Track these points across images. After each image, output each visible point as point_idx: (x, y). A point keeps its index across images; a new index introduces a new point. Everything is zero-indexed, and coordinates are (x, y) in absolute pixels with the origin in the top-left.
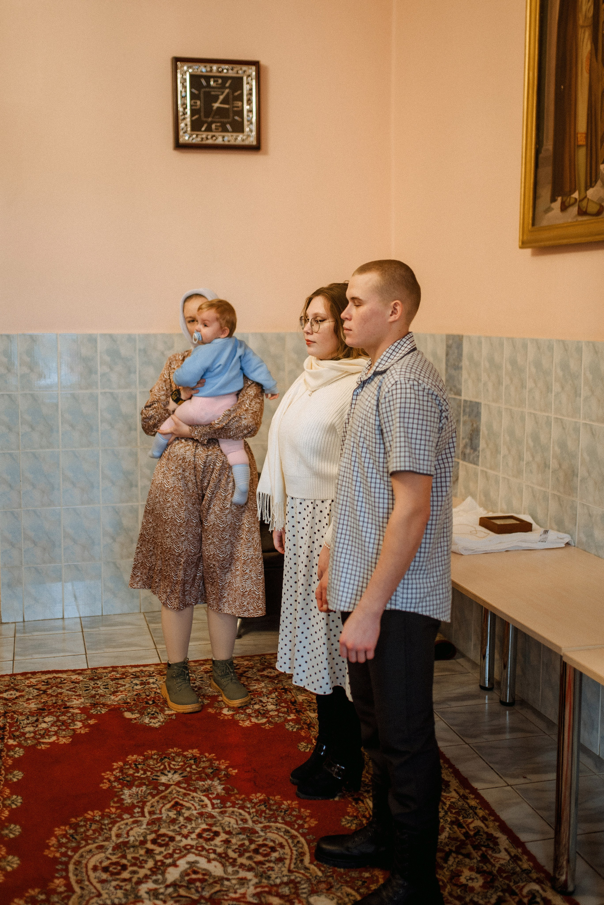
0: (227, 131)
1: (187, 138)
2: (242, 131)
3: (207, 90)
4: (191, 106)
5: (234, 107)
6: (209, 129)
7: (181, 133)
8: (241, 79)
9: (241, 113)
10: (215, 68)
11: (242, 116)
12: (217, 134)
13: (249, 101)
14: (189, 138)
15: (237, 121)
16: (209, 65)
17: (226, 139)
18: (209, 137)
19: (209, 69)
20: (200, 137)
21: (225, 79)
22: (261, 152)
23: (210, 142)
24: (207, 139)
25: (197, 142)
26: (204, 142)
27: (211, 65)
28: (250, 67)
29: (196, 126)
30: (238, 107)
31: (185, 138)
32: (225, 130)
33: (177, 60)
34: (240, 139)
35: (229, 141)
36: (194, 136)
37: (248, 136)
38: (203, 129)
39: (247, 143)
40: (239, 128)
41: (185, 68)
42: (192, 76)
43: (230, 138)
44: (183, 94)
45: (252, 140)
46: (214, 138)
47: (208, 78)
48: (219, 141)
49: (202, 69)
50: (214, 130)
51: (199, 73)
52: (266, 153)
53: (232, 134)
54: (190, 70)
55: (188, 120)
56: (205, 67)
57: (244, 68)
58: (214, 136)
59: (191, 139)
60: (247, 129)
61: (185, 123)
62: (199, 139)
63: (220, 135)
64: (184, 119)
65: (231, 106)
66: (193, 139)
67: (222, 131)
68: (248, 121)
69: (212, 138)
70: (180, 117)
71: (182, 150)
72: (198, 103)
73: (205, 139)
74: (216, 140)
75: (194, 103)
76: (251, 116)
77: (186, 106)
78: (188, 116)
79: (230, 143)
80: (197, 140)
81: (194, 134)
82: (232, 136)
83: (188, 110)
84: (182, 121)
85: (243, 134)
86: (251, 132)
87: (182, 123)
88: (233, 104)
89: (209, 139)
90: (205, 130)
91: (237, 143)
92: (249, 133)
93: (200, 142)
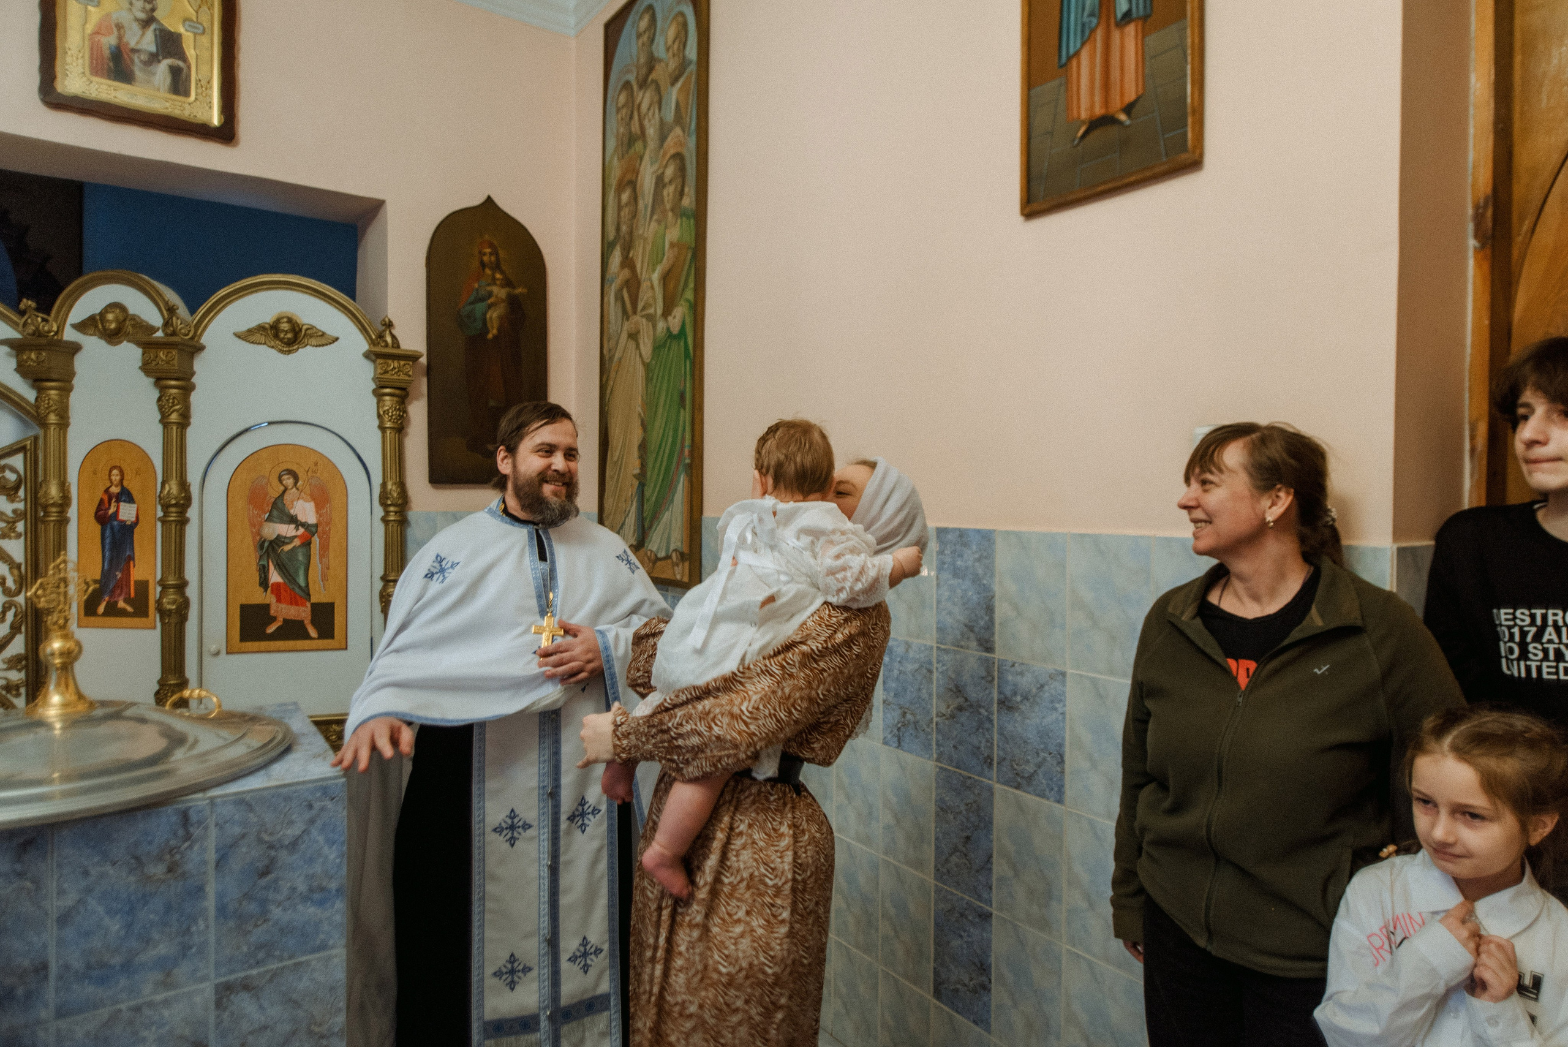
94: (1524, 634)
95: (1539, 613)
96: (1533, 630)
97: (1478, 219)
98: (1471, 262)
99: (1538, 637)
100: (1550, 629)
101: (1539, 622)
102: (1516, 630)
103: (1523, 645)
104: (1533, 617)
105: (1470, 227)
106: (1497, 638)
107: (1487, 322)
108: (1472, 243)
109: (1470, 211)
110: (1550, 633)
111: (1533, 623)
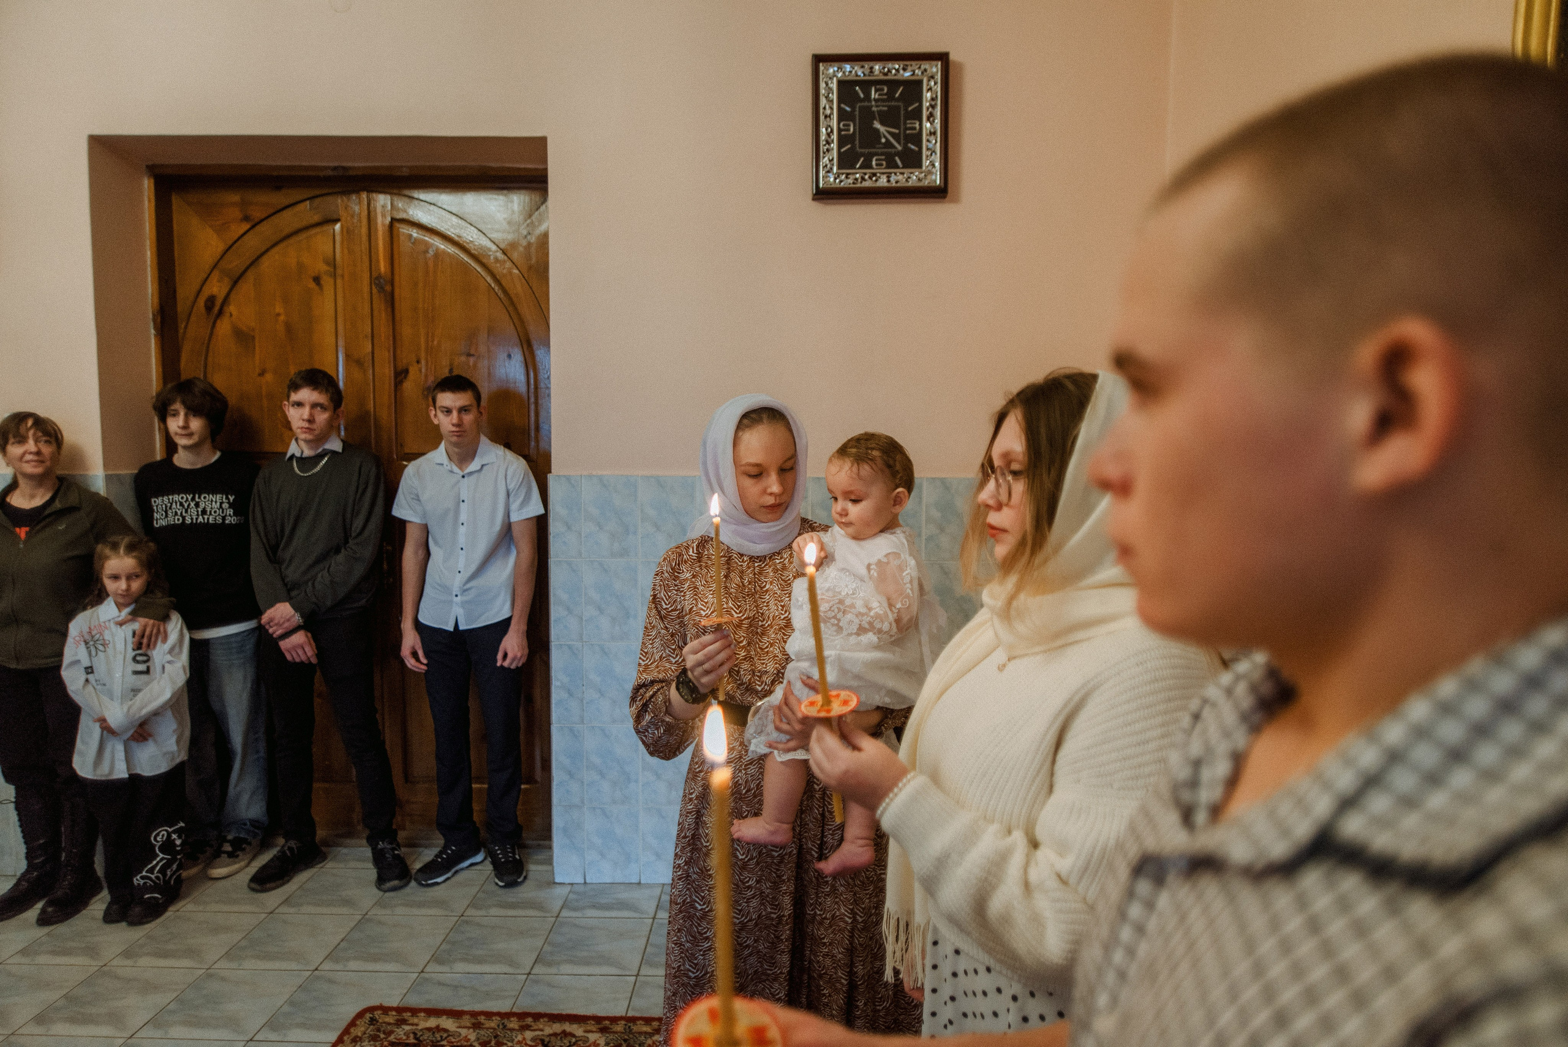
0: (895, 166)
1: (832, 180)
2: (919, 165)
3: (866, 104)
4: (839, 130)
5: (906, 129)
6: (867, 165)
7: (823, 173)
8: (920, 82)
9: (917, 139)
10: (877, 67)
11: (919, 143)
12: (878, 172)
13: (931, 116)
14: (835, 179)
15: (912, 150)
16: (867, 65)
17: (893, 178)
18: (867, 177)
19: (867, 72)
20: (851, 177)
21: (894, 84)
22: (947, 200)
23: (867, 184)
24: (863, 179)
25: (847, 186)
26: (859, 185)
27: (871, 64)
28: (934, 63)
29: (846, 161)
30: (915, 129)
31: (830, 180)
32: (891, 164)
33: (819, 59)
34: (914, 178)
35: (897, 182)
36: (843, 177)
37: (930, 173)
38: (858, 166)
39: (926, 183)
40: (913, 160)
41: (831, 71)
42: (841, 83)
43: (900, 178)
44: (828, 112)
45: (936, 179)
46: (874, 179)
47: (866, 85)
48: (883, 182)
49: (857, 71)
50: (874, 166)
51: (852, 77)
52: (956, 200)
53: (903, 171)
54: (840, 75)
55: (835, 154)
56: (863, 67)
57: (925, 65)
58: (874, 175)
59: (838, 181)
60: (926, 163)
61: (831, 157)
62: (850, 181)
63: (883, 173)
64: (828, 150)
65: (902, 127)
66: (841, 181)
67: (888, 167)
68: (928, 149)
69: (870, 178)
70: (823, 148)
71: (825, 201)
72: (849, 125)
73: (859, 180)
74: (876, 180)
75: (844, 125)
76: (934, 141)
77: (832, 131)
78: (834, 146)
79: (898, 185)
80: (848, 183)
81: (843, 174)
82: (902, 174)
83: (835, 137)
84: (824, 153)
85: (919, 170)
86: (933, 166)
87: (824, 157)
88: (905, 123)
89: (865, 180)
90: (860, 168)
91: (910, 184)
92: (930, 168)
93: (852, 186)
94: (166, 507)
95: (171, 497)
96: (169, 505)
97: (154, 320)
98: (153, 341)
99: (170, 508)
100: (174, 504)
101: (171, 501)
102: (164, 506)
103: (166, 512)
104: (169, 499)
105: (152, 325)
106: (153, 511)
107: (161, 370)
108: (153, 331)
109: (151, 316)
110: (174, 506)
111: (169, 502)
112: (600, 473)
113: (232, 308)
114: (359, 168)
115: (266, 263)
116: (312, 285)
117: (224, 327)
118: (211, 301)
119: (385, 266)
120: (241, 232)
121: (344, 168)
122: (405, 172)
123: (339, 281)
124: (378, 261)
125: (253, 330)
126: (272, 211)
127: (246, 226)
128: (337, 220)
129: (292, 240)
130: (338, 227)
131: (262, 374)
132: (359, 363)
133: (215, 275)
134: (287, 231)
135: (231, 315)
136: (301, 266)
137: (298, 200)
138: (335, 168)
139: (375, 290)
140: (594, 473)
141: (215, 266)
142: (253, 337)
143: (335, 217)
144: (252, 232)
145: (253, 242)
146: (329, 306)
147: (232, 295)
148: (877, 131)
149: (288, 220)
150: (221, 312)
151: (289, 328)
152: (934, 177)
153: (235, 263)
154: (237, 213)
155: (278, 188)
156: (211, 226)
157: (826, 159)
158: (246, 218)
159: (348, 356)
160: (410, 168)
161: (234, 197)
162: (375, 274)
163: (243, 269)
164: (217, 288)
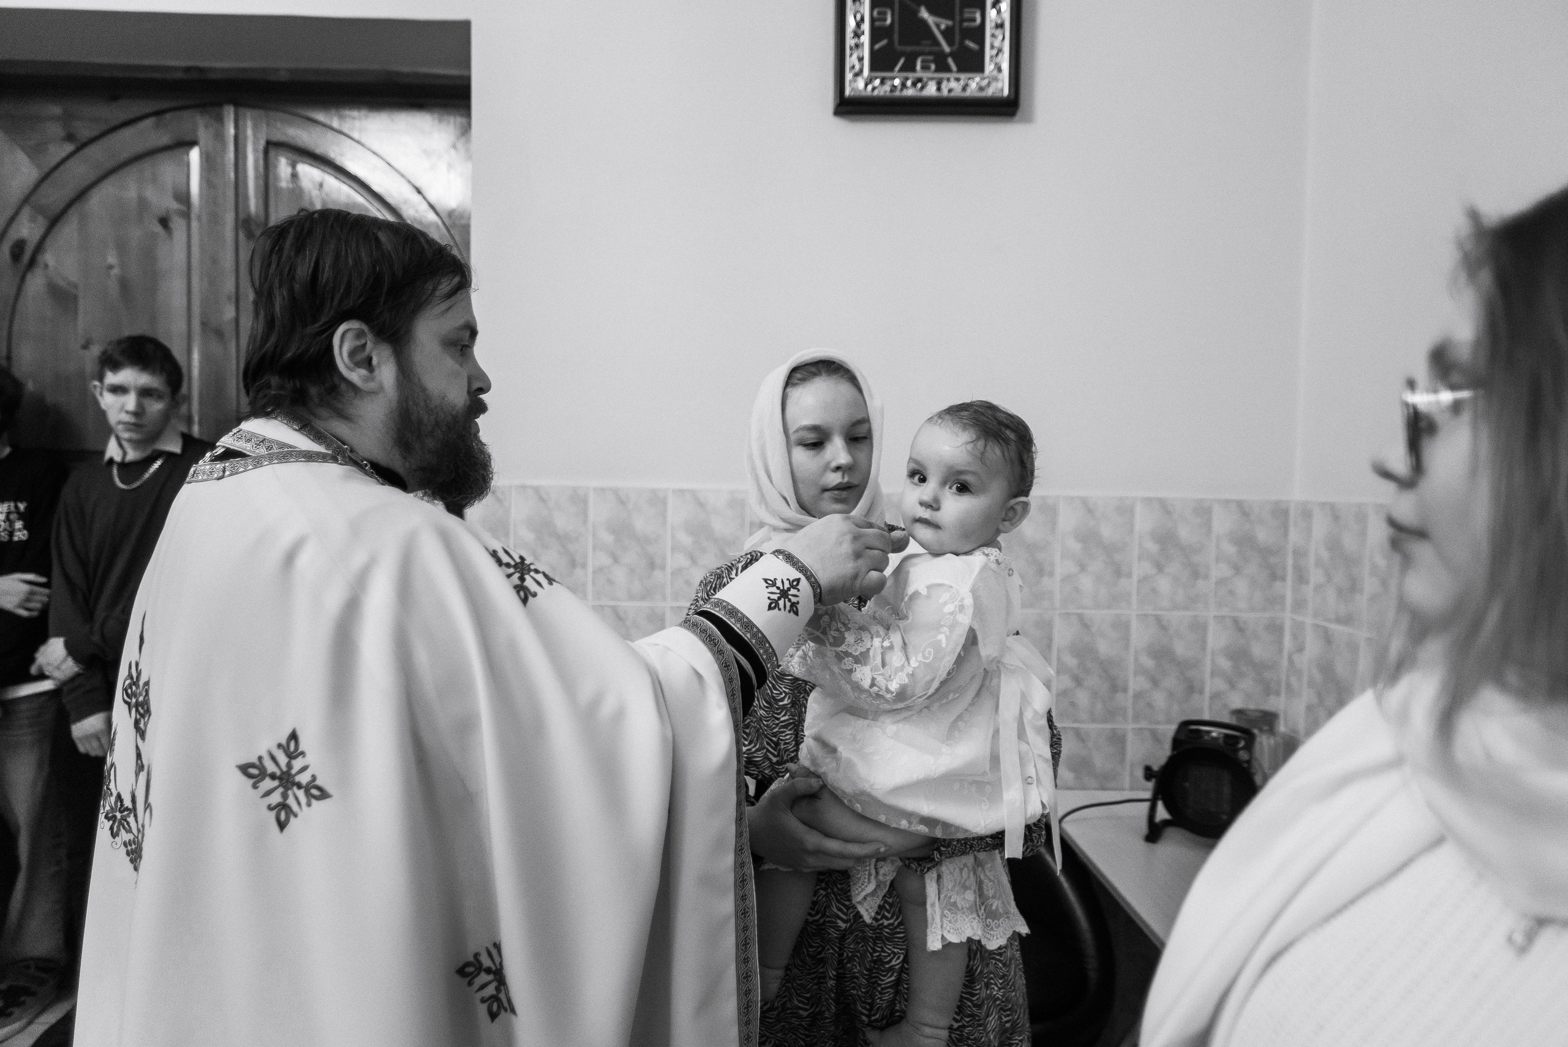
0: (948, 70)
1: (861, 87)
2: (979, 68)
4: (873, 20)
5: (964, 19)
6: (909, 68)
7: (849, 76)
9: (978, 34)
11: (980, 39)
12: (925, 75)
14: (866, 85)
15: (968, 49)
17: (945, 85)
18: (909, 83)
20: (888, 84)
22: (1017, 118)
23: (910, 92)
24: (904, 86)
25: (882, 93)
26: (897, 93)
29: (881, 62)
30: (974, 19)
31: (857, 86)
32: (943, 67)
34: (973, 86)
35: (950, 91)
36: (877, 82)
37: (993, 80)
38: (897, 68)
39: (990, 92)
40: (973, 63)
43: (955, 85)
45: (1002, 87)
46: (919, 85)
48: (931, 90)
50: (919, 69)
52: (1029, 119)
53: (958, 75)
55: (866, 50)
58: (920, 80)
59: (870, 87)
60: (989, 67)
61: (861, 55)
62: (887, 88)
63: (932, 79)
64: (857, 46)
65: (958, 18)
66: (874, 89)
67: (937, 70)
68: (992, 47)
69: (914, 84)
70: (850, 41)
71: (852, 117)
72: (885, 13)
73: (899, 88)
74: (922, 88)
75: (879, 13)
76: (1000, 37)
77: (862, 19)
78: (865, 39)
79: (953, 94)
80: (883, 91)
81: (876, 78)
82: (958, 80)
83: (866, 27)
84: (851, 49)
85: (981, 75)
86: (1000, 70)
87: (851, 55)
88: (961, 13)
89: (907, 88)
90: (901, 70)
91: (968, 93)
92: (995, 73)
93: (888, 94)
112: (535, 482)
113: (49, 257)
114: (222, 70)
115: (96, 201)
116: (158, 229)
117: (36, 283)
118: (18, 248)
119: (257, 207)
120: (64, 154)
121: (201, 70)
122: (284, 76)
123: (195, 224)
124: (246, 198)
125: (76, 286)
126: (105, 127)
127: (69, 148)
128: (193, 143)
129: (133, 171)
130: (195, 155)
131: (85, 347)
132: (219, 334)
133: (26, 212)
134: (125, 155)
135: (46, 266)
136: (143, 203)
137: (139, 114)
138: (188, 69)
139: (242, 236)
140: (529, 482)
141: (26, 200)
142: (75, 298)
143: (188, 138)
144: (77, 156)
145: (79, 171)
146: (180, 256)
147: (48, 242)
148: (924, 23)
149: (129, 141)
150: (32, 262)
151: (124, 285)
152: (1000, 85)
153: (54, 196)
154: (55, 130)
155: (114, 98)
156: (23, 149)
157: (855, 56)
158: (70, 137)
159: (204, 324)
160: (291, 71)
161: (56, 110)
162: (242, 216)
163: (62, 205)
164: (27, 229)
